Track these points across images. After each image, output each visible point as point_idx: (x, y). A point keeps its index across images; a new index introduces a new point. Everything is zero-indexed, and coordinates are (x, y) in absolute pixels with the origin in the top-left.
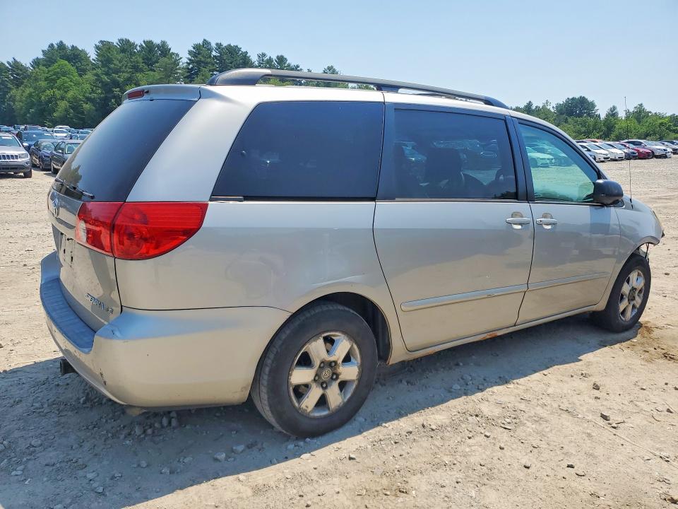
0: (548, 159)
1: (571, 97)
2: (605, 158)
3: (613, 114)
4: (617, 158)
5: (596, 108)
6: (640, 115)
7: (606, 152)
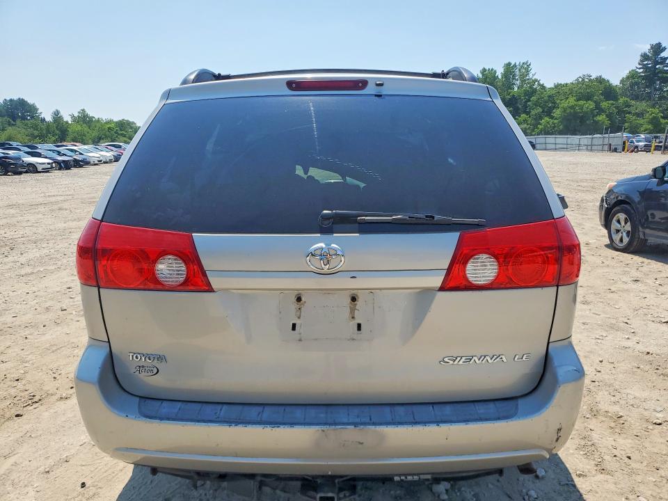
0: (48, 164)
1: (8, 99)
2: (99, 161)
3: (57, 116)
4: (108, 160)
5: (39, 112)
6: (84, 119)
7: (98, 155)
